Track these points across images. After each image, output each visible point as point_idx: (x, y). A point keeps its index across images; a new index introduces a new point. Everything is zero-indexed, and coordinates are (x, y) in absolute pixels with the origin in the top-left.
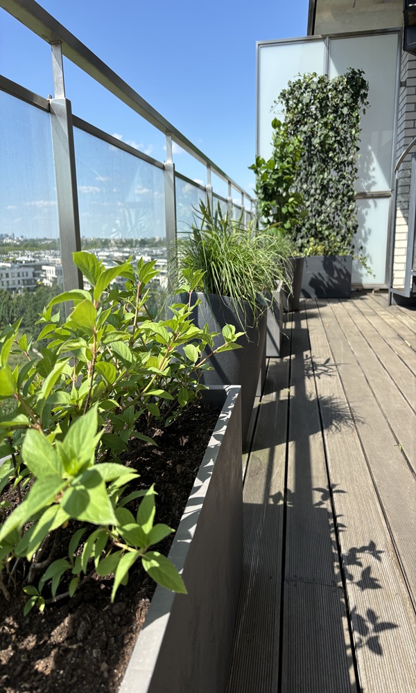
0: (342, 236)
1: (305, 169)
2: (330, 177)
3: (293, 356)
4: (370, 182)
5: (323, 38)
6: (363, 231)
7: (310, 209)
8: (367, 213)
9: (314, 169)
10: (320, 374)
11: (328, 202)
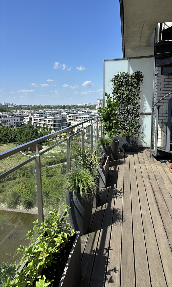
0: (134, 129)
1: (121, 105)
2: (130, 108)
3: (110, 187)
4: (144, 108)
5: (127, 59)
6: (143, 127)
7: (123, 119)
8: (144, 120)
9: (124, 105)
10: (117, 197)
11: (129, 117)
